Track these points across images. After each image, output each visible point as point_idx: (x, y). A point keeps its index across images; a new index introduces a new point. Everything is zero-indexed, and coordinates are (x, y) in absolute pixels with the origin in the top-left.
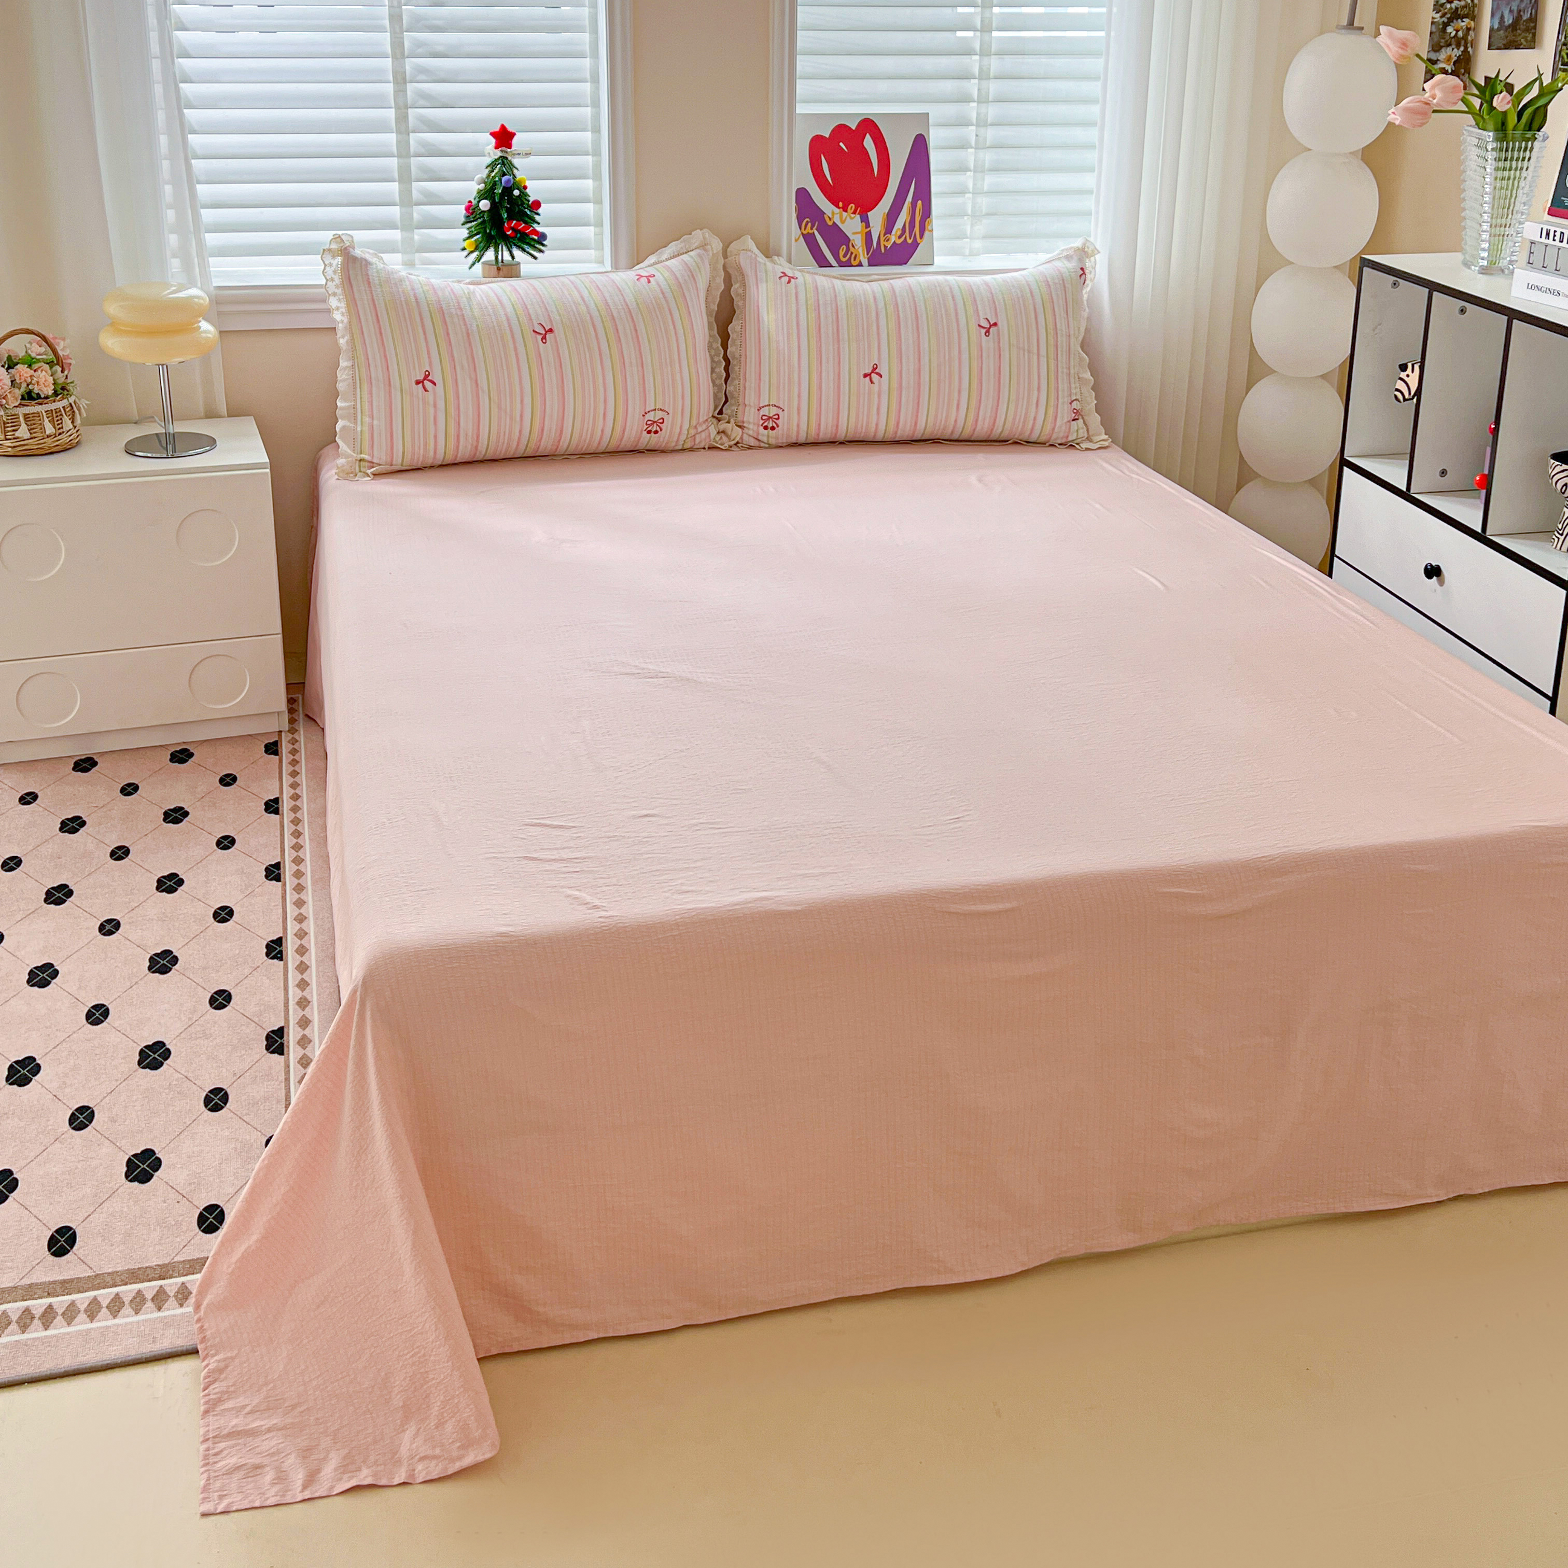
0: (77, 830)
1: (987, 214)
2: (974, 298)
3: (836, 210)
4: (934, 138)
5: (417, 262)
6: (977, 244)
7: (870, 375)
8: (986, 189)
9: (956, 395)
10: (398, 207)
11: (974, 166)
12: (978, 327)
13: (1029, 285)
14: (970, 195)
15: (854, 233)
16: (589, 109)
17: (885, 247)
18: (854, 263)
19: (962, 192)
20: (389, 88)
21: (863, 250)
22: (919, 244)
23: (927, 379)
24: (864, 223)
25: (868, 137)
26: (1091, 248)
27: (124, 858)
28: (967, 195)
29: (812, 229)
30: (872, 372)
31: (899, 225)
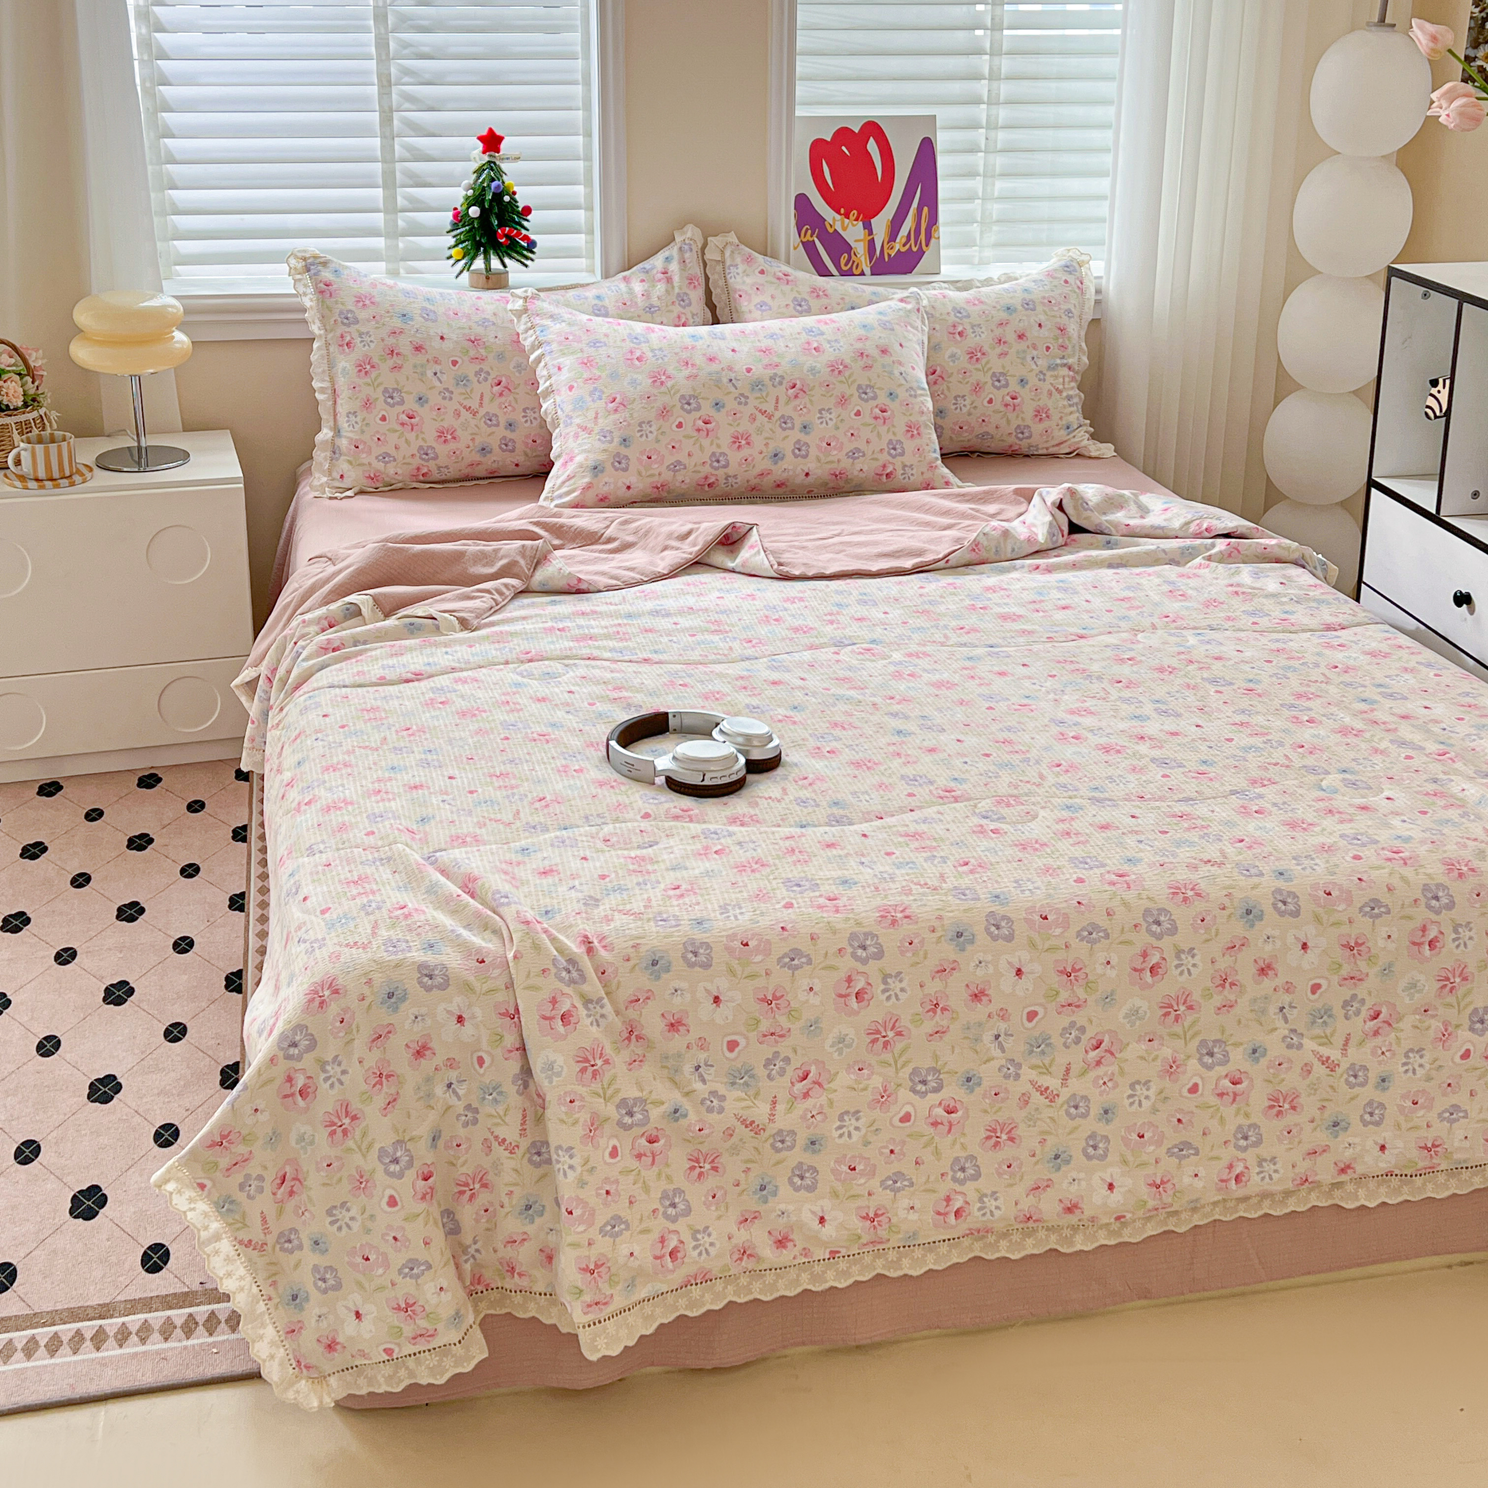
0: (38, 857)
1: (998, 221)
3: (838, 217)
4: (942, 141)
5: (402, 271)
6: (988, 253)
8: (996, 194)
10: (381, 215)
11: (984, 170)
14: (979, 201)
15: (856, 241)
16: (581, 112)
17: (889, 255)
18: (855, 272)
19: (971, 198)
20: (374, 90)
21: (866, 258)
22: (925, 252)
24: (867, 231)
25: (872, 140)
27: (84, 886)
28: (977, 201)
29: (812, 236)
31: (904, 231)
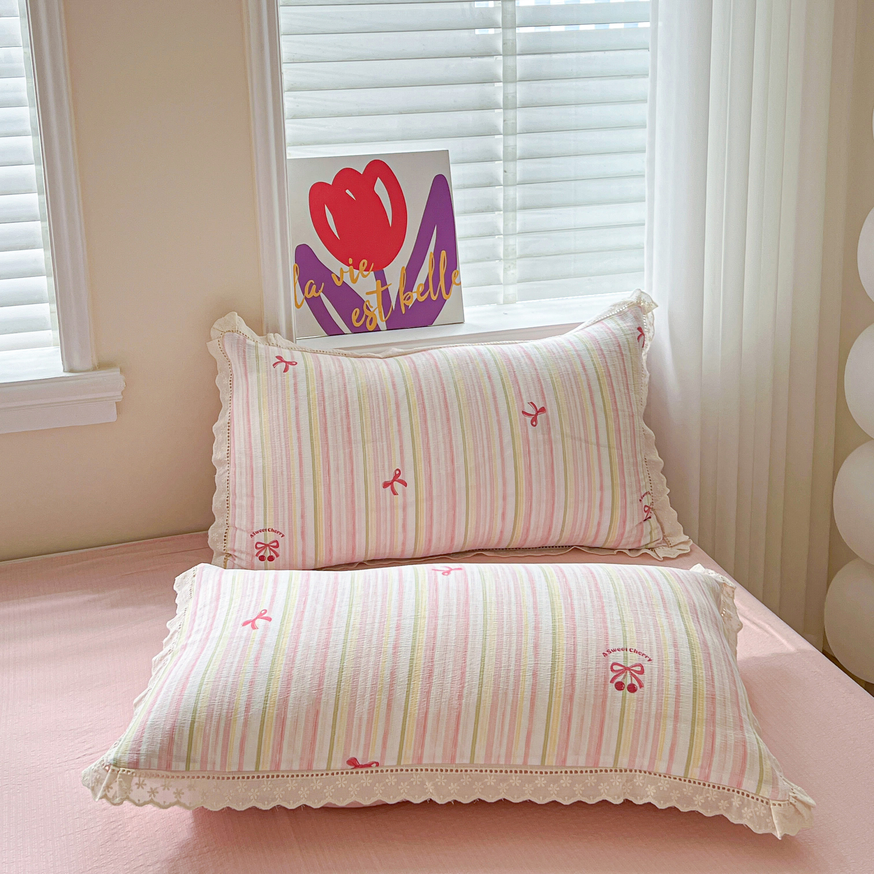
1: (523, 256)
2: (515, 376)
3: (346, 268)
4: (457, 177)
6: (512, 290)
7: (391, 483)
8: (518, 228)
9: (500, 502)
11: (504, 204)
12: (522, 416)
13: (579, 355)
14: (502, 236)
15: (367, 294)
17: (406, 307)
18: (369, 328)
19: (491, 234)
21: (380, 312)
22: (446, 300)
23: (463, 484)
24: (379, 281)
25: (378, 179)
26: (648, 301)
28: (497, 237)
29: (317, 291)
30: (394, 480)
31: (421, 279)
